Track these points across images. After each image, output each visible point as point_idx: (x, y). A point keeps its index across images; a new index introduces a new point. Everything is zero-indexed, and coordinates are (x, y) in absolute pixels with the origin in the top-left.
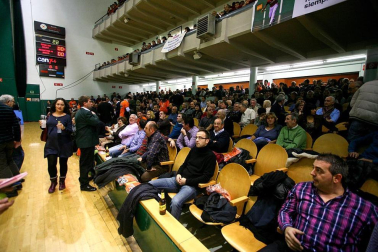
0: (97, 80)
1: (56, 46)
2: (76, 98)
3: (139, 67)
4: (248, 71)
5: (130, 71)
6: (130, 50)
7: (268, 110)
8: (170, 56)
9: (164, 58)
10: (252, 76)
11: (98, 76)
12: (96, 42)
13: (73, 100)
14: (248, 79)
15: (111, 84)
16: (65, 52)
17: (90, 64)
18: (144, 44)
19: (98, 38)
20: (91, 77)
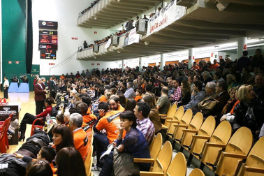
0: (80, 59)
1: (51, 36)
9: (106, 51)
15: (91, 62)
16: (57, 39)
19: (80, 26)
20: (75, 57)
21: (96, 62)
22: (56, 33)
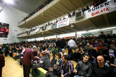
0: (18, 38)
1: (6, 29)
2: (11, 43)
3: (30, 35)
4: (56, 36)
5: (27, 36)
6: (28, 30)
7: (55, 45)
8: (37, 33)
9: (35, 33)
10: (57, 37)
11: (18, 37)
12: (18, 28)
13: (10, 44)
14: (56, 38)
15: (22, 39)
16: (8, 30)
17: (16, 34)
18: (32, 29)
19: (19, 27)
20: (16, 37)
21: (24, 39)
22: (8, 28)
